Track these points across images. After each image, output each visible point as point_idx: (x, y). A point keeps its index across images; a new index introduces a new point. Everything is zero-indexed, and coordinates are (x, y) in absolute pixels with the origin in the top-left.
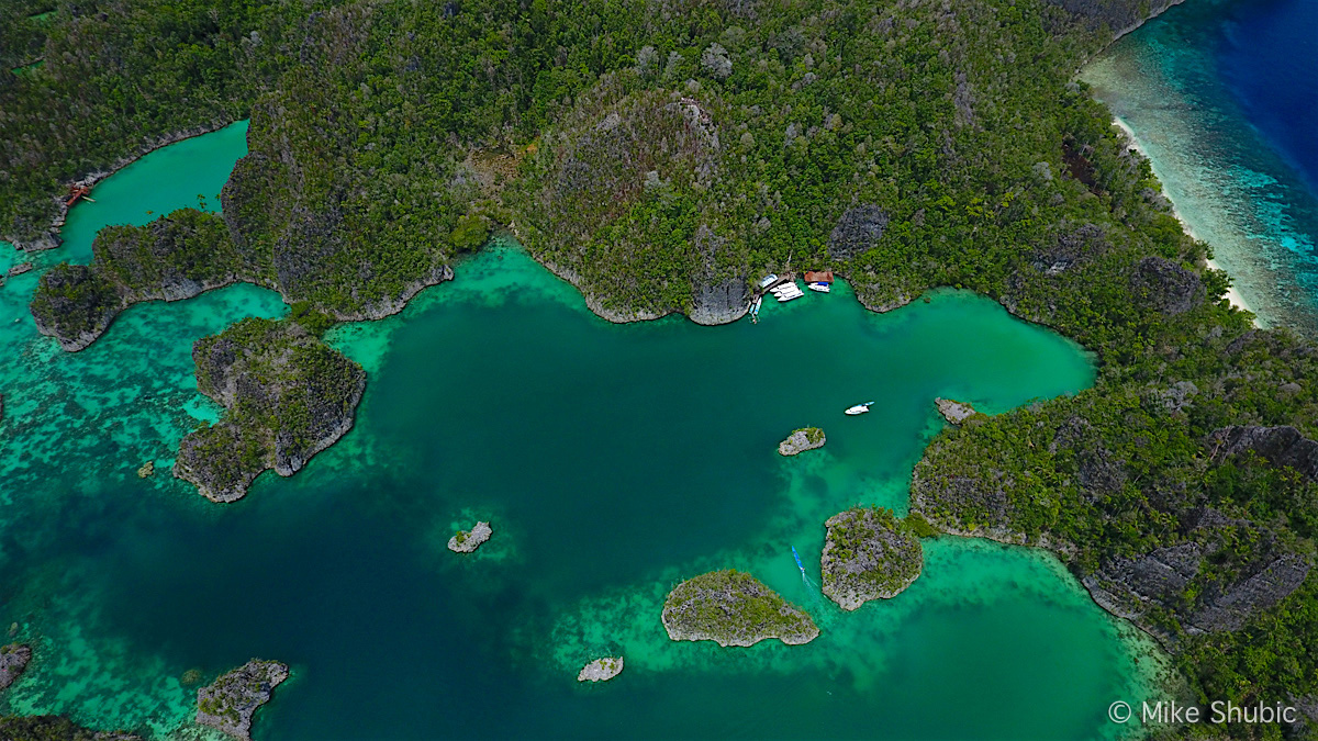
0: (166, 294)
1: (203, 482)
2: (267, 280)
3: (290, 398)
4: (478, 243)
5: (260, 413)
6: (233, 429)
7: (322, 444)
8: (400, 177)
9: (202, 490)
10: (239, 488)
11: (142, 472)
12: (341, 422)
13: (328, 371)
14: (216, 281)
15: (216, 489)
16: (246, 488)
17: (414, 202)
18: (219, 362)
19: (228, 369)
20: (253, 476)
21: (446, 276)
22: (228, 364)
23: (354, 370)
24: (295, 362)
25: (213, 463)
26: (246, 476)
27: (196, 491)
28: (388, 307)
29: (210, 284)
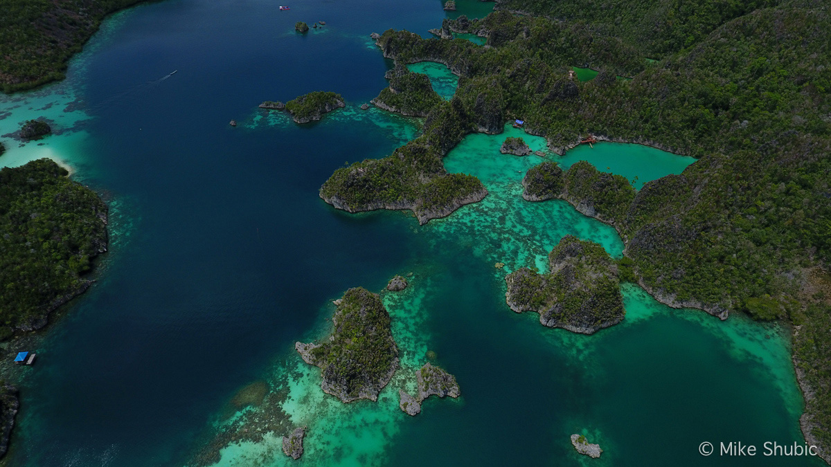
0: (579, 206)
1: (512, 291)
2: (626, 236)
3: (579, 294)
4: (762, 317)
5: (561, 288)
6: (544, 282)
7: (570, 327)
8: (752, 245)
9: (508, 294)
10: (521, 308)
11: (497, 265)
12: (588, 327)
13: (609, 300)
14: (604, 218)
15: (513, 299)
16: (522, 311)
17: (746, 264)
18: (568, 252)
19: (568, 258)
20: (530, 309)
21: (721, 316)
22: (571, 256)
23: (620, 311)
24: (598, 281)
25: (522, 288)
26: (528, 306)
27: (506, 291)
28: (670, 301)
29: (600, 217)
